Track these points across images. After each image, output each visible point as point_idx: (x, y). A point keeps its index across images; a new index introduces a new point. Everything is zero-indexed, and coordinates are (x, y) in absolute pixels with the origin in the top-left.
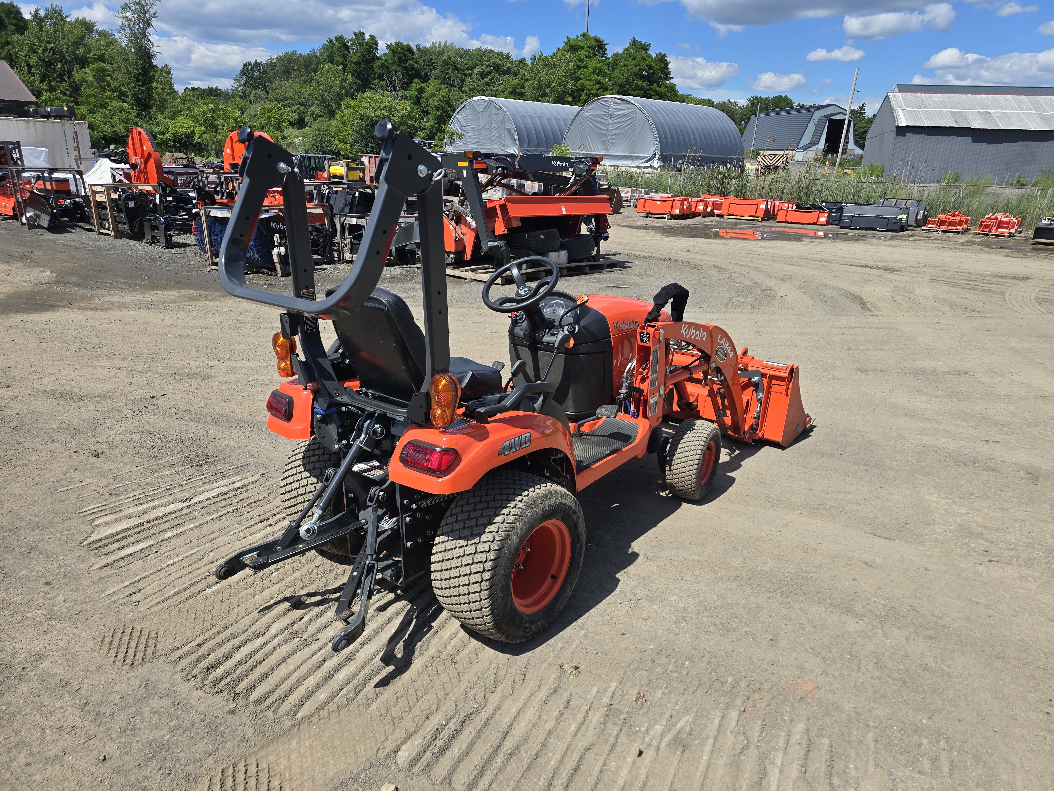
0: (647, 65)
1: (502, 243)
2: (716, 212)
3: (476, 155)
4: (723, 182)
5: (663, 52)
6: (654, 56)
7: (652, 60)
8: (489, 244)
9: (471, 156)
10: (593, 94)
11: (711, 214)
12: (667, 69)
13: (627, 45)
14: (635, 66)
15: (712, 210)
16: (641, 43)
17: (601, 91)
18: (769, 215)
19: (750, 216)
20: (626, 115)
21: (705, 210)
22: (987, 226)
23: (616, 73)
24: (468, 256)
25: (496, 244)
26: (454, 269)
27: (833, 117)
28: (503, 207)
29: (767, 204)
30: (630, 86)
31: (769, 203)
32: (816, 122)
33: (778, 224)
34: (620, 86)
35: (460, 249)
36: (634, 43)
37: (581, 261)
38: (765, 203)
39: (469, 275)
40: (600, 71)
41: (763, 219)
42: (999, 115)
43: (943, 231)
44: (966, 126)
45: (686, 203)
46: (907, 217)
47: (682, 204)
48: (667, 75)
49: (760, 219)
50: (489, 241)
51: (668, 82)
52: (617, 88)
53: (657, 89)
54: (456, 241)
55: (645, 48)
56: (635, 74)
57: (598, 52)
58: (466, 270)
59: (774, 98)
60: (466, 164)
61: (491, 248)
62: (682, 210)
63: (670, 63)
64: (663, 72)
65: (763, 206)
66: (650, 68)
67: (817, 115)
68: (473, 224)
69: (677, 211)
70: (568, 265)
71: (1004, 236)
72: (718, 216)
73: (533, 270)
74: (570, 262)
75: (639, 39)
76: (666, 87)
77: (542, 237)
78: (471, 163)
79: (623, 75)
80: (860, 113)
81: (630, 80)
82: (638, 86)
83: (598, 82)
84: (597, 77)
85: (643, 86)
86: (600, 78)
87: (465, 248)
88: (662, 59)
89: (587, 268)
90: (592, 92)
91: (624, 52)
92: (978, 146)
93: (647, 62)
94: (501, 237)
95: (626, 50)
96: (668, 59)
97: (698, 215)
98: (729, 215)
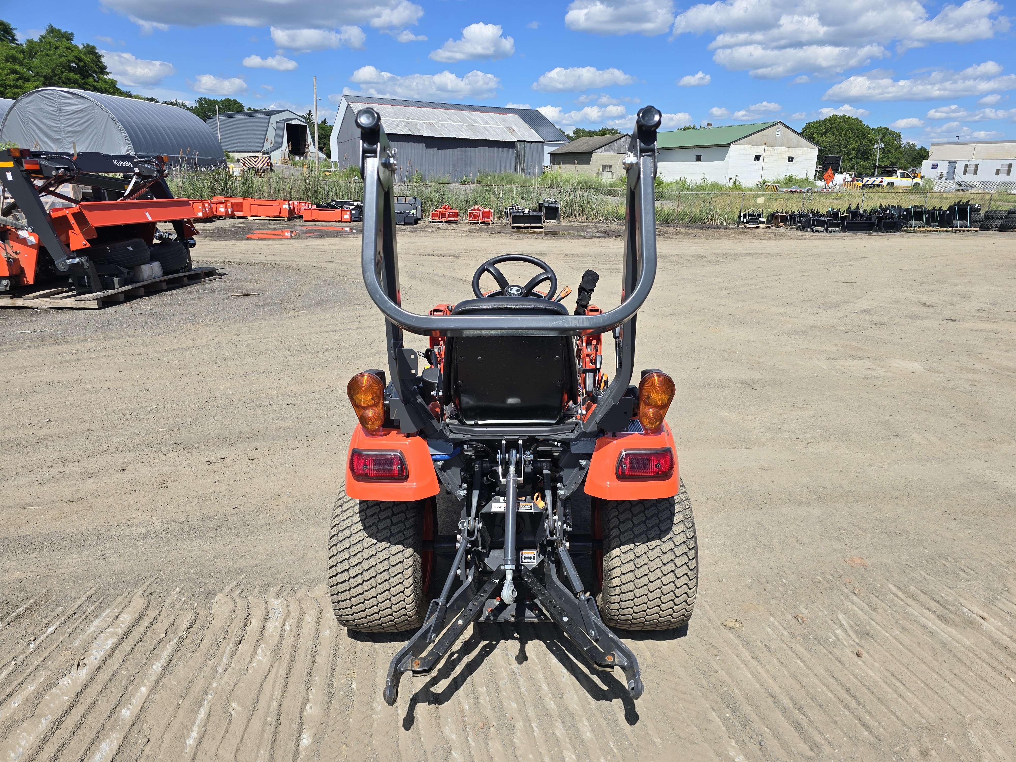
0: (75, 57)
1: (83, 259)
2: (237, 214)
3: (25, 153)
4: (227, 184)
5: (91, 44)
6: (81, 47)
7: (80, 52)
8: (68, 261)
9: (18, 155)
10: (10, 86)
11: (232, 217)
12: (101, 62)
13: (43, 33)
14: (61, 56)
15: (232, 212)
16: (60, 31)
17: (21, 81)
18: (293, 215)
19: (275, 217)
20: (81, 111)
21: (227, 212)
22: (475, 217)
23: (36, 62)
24: (30, 278)
25: (76, 260)
26: (11, 298)
27: (290, 122)
28: (79, 217)
29: (289, 205)
30: (60, 78)
31: (290, 203)
32: (274, 126)
33: (308, 223)
34: (46, 77)
35: (15, 272)
36: (52, 30)
37: (177, 271)
38: (287, 203)
39: (39, 302)
40: (14, 59)
41: (289, 219)
42: (439, 125)
43: (446, 222)
44: (419, 134)
45: (206, 205)
46: (416, 212)
47: (204, 207)
48: (102, 69)
49: (286, 219)
50: (68, 259)
51: (105, 77)
52: (42, 79)
53: (95, 83)
54: (9, 263)
55: (68, 37)
56: (62, 65)
57: (6, 38)
58: (35, 298)
59: (222, 101)
60: (10, 164)
61: (71, 265)
62: (205, 213)
63: (103, 56)
64: (97, 65)
65: (285, 206)
66: (80, 60)
67: (275, 119)
68: (33, 239)
69: (200, 214)
70: (166, 278)
71: (489, 224)
72: (239, 217)
73: (129, 287)
74: (165, 273)
75: (56, 27)
76: (105, 82)
77: (130, 248)
78: (18, 162)
79: (47, 66)
80: (309, 119)
81: (58, 71)
82: (69, 79)
83: (14, 72)
84: (10, 65)
85: (77, 80)
86: (17, 67)
87: (22, 270)
88: (91, 51)
89: (186, 279)
90: (8, 83)
91: (40, 40)
92: (430, 151)
93: (75, 53)
94: (80, 253)
95: (43, 37)
96: (100, 51)
97: (220, 217)
98: (253, 216)
